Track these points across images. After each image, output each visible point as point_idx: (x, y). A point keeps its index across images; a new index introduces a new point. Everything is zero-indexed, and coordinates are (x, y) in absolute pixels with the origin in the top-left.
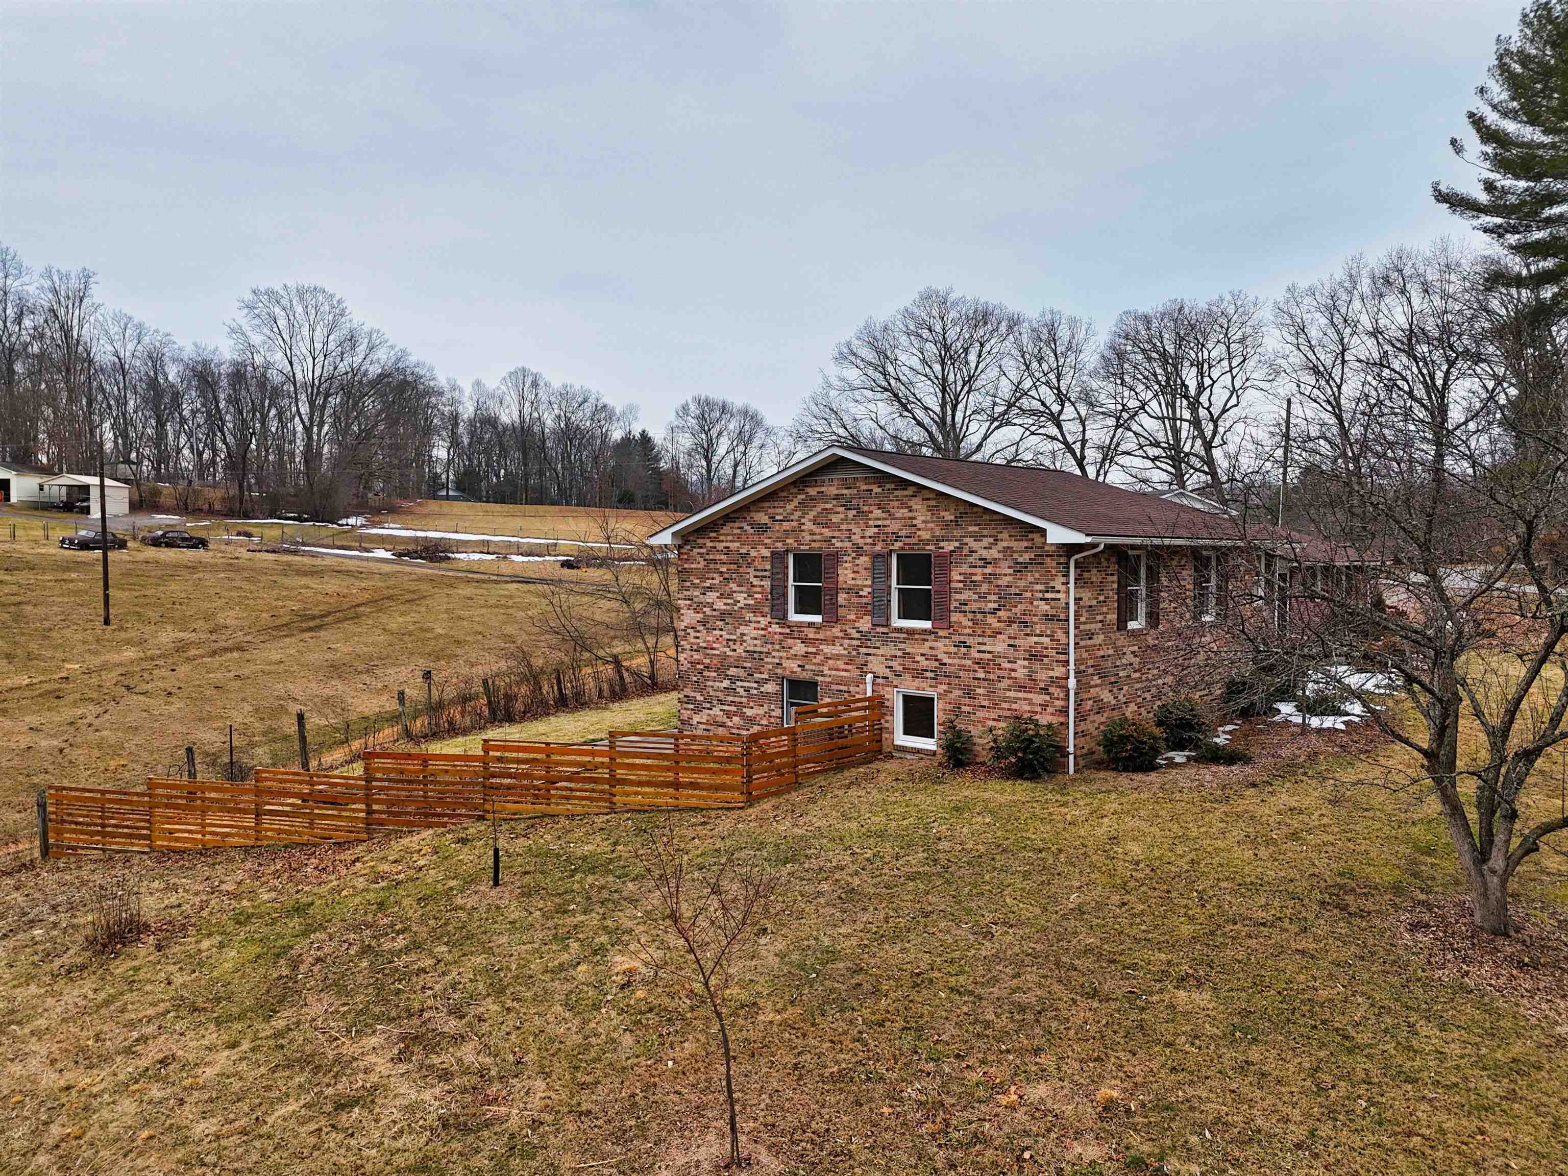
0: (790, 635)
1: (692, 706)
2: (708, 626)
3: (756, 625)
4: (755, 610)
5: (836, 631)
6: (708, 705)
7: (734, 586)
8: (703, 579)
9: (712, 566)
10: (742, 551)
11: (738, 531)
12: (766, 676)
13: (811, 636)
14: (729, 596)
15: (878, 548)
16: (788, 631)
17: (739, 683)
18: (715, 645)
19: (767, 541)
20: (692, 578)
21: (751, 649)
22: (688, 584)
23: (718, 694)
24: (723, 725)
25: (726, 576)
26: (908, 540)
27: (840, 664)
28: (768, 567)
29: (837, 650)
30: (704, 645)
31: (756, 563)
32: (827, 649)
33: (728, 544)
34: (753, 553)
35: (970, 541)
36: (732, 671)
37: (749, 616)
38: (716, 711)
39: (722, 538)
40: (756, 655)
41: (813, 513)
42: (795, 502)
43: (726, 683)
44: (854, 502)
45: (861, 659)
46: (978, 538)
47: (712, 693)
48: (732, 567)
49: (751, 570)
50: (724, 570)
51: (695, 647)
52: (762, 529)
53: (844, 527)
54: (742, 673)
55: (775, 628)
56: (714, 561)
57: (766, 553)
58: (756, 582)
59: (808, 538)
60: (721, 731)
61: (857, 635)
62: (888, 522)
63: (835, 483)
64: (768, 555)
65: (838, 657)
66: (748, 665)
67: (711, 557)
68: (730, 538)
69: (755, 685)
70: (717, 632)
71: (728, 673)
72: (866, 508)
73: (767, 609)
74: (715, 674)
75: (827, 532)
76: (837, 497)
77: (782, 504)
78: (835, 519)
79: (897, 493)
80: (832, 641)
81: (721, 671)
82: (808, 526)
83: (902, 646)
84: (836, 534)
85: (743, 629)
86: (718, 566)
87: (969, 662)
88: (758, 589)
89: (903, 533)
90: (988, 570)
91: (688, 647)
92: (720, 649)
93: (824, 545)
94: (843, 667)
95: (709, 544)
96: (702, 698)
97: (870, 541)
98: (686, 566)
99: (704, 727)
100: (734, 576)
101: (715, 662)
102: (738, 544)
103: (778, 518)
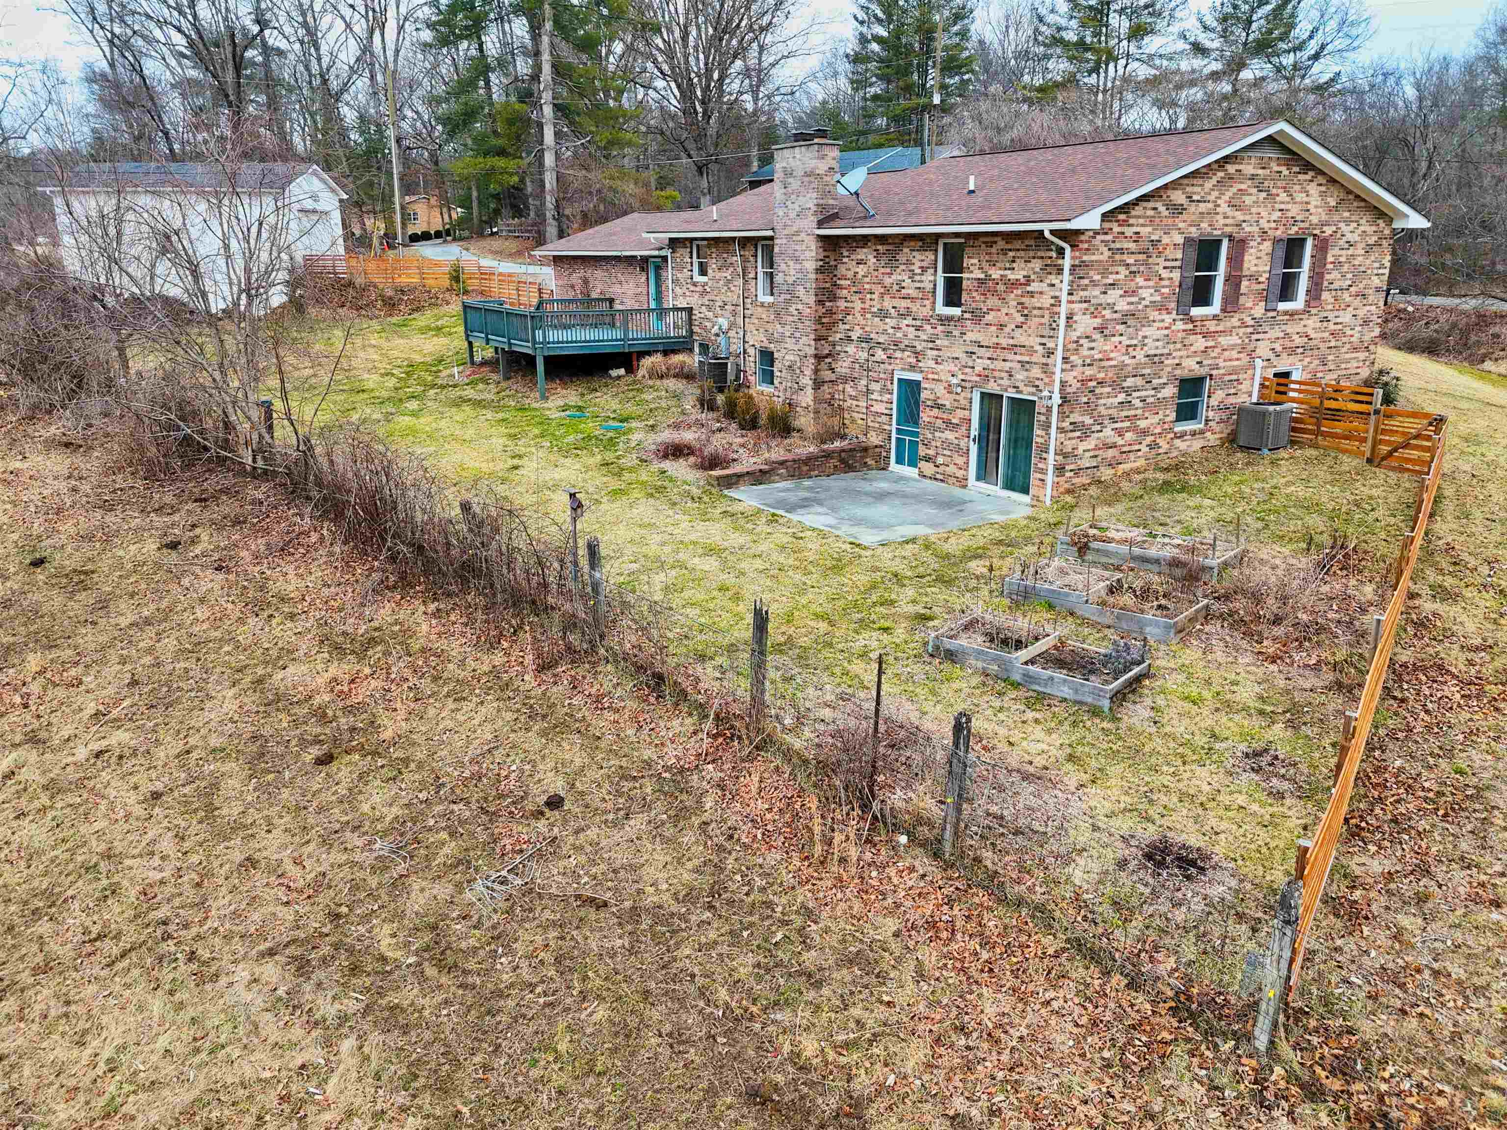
0: (1193, 332)
1: (1078, 434)
2: (1106, 332)
3: (1161, 325)
4: (1161, 308)
5: (1235, 321)
6: (1098, 428)
7: (1140, 280)
8: (1105, 273)
9: (1118, 257)
10: (1153, 238)
11: (1150, 213)
12: (1164, 380)
13: (1212, 329)
14: (1134, 293)
15: (1279, 233)
16: (1190, 326)
17: (1135, 394)
18: (1112, 355)
19: (1181, 225)
20: (1091, 273)
21: (1153, 352)
22: (1086, 281)
23: (1110, 412)
24: (1114, 446)
25: (1134, 269)
26: (1302, 225)
27: (1234, 354)
28: (1180, 256)
29: (1234, 340)
30: (1100, 356)
31: (1167, 252)
32: (1224, 341)
33: (1138, 229)
34: (1166, 240)
35: (1342, 225)
36: (1130, 382)
37: (1154, 315)
38: (1108, 432)
39: (1131, 221)
40: (1156, 359)
41: (1229, 194)
42: (1214, 180)
43: (1122, 397)
44: (1266, 184)
45: (1250, 347)
46: (1348, 222)
47: (1104, 412)
48: (1142, 257)
49: (1161, 261)
50: (1131, 261)
51: (1088, 361)
52: (1177, 210)
53: (1254, 210)
54: (1139, 381)
55: (1180, 325)
56: (1121, 251)
57: (1179, 239)
58: (1165, 274)
59: (1222, 221)
60: (1111, 453)
61: (1252, 323)
62: (1289, 206)
63: (1253, 161)
64: (1181, 241)
65: (1232, 347)
66: (1147, 371)
67: (1118, 246)
68: (1141, 221)
69: (1153, 392)
70: (1117, 339)
71: (1125, 384)
72: (1274, 191)
73: (1173, 305)
74: (1109, 389)
75: (1239, 216)
76: (1253, 177)
77: (1200, 181)
78: (1248, 200)
79: (1301, 177)
80: (1227, 332)
81: (1117, 385)
82: (1224, 208)
83: (1284, 327)
84: (1247, 218)
85: (1146, 331)
86: (1125, 257)
87: (1326, 335)
88: (1166, 283)
89: (1298, 218)
90: (1350, 252)
91: (1080, 362)
92: (1118, 357)
93: (1236, 229)
94: (1236, 356)
95: (1116, 229)
96: (1091, 421)
97: (1273, 225)
98: (1085, 258)
99: (1092, 454)
100: (1142, 268)
101: (1110, 375)
102: (1149, 229)
103: (1195, 197)
